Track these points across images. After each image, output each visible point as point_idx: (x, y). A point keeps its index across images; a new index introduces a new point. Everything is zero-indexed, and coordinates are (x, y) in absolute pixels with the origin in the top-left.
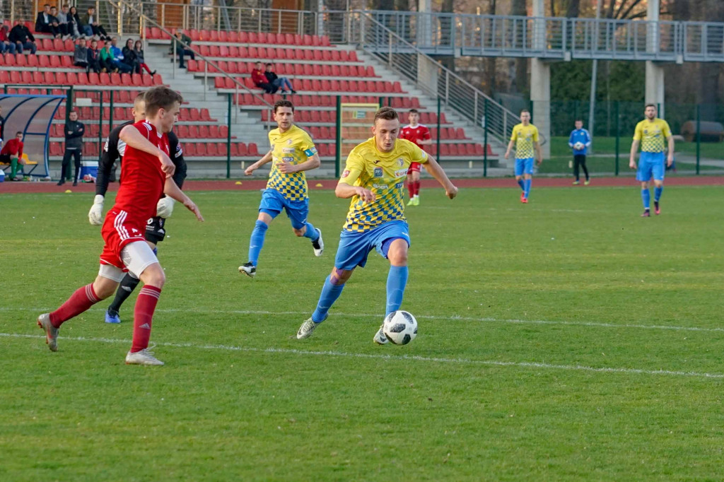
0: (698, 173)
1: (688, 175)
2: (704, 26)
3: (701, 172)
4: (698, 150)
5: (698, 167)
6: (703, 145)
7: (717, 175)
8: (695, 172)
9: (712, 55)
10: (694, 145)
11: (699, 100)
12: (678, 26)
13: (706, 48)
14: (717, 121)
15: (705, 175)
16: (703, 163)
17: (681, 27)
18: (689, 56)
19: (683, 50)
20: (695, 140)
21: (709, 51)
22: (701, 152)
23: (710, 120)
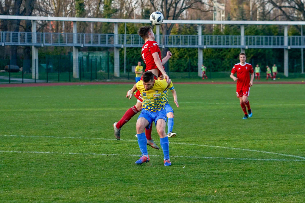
0: (10, 83)
1: (7, 84)
2: (11, 33)
3: (11, 82)
4: (10, 75)
5: (10, 81)
6: (11, 73)
7: (16, 83)
8: (9, 82)
9: (14, 43)
10: (8, 73)
11: (10, 58)
12: (2, 33)
13: (12, 41)
14: (17, 65)
15: (12, 83)
16: (11, 79)
17: (3, 34)
18: (6, 43)
19: (4, 41)
20: (9, 72)
21: (13, 42)
22: (11, 76)
23: (15, 65)
